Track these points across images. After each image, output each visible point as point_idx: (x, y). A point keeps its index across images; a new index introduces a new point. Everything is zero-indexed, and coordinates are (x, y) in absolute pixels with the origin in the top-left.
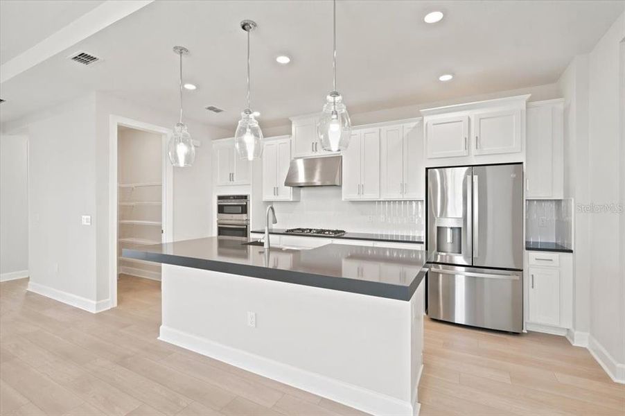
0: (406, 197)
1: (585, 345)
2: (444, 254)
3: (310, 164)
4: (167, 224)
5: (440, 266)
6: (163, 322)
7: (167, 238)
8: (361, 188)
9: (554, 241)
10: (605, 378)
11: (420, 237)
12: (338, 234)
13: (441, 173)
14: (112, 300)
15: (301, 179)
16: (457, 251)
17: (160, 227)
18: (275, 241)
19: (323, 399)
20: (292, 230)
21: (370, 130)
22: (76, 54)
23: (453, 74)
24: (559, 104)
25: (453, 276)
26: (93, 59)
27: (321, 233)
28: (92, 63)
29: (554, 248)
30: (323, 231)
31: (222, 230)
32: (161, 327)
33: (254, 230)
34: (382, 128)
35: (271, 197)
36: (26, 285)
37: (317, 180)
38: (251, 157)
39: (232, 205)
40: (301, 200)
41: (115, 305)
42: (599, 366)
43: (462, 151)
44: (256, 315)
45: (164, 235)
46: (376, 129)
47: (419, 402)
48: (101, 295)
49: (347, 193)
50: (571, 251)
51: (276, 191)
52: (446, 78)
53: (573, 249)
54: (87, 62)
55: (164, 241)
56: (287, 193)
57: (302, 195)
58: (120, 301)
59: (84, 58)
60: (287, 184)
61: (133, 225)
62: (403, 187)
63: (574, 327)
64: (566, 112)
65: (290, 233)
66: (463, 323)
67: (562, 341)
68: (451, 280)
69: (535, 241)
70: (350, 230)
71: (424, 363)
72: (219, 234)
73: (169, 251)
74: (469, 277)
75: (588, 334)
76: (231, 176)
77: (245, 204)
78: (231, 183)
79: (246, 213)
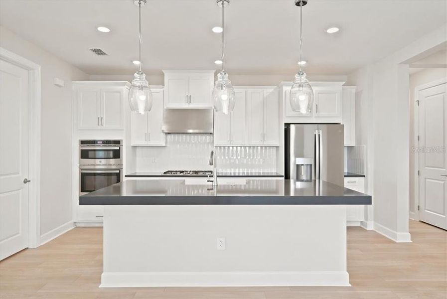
0: (266, 144)
1: (373, 228)
9: (347, 171)
21: (238, 90)
23: (307, 61)
24: (353, 90)
30: (196, 172)
31: (86, 177)
33: (128, 174)
39: (100, 150)
40: (168, 145)
46: (243, 91)
50: (364, 176)
51: (147, 137)
56: (159, 139)
63: (366, 220)
67: (359, 229)
75: (373, 222)
76: (100, 121)
77: (118, 148)
78: (99, 127)
79: (119, 158)
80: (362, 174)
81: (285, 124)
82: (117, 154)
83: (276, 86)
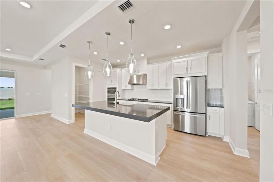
0: (167, 88)
1: (228, 141)
2: (178, 108)
3: (138, 77)
4: (91, 97)
5: (180, 112)
6: (85, 127)
7: (91, 101)
8: (153, 85)
9: (220, 104)
10: (232, 153)
11: (171, 101)
12: (145, 100)
13: (180, 79)
14: (73, 120)
15: (135, 82)
16: (183, 106)
17: (89, 98)
18: (124, 102)
19: (128, 154)
20: (130, 99)
21: (156, 65)
22: (60, 45)
23: (181, 45)
24: (220, 55)
25: (184, 115)
26: (65, 46)
27: (139, 100)
28: (65, 47)
29: (220, 106)
31: (109, 99)
32: (85, 129)
33: (119, 99)
34: (159, 64)
35: (124, 88)
36: (51, 115)
37: (141, 82)
38: (108, 75)
39: (111, 91)
40: (134, 89)
41: (74, 122)
42: (231, 149)
43: (185, 72)
44: (110, 126)
45: (90, 100)
46: (158, 65)
47: (160, 157)
48: (70, 118)
49: (148, 86)
51: (126, 86)
52: (179, 47)
53: (224, 106)
54: (63, 47)
55: (90, 102)
56: (129, 87)
57: (134, 87)
58: (76, 120)
59: (62, 46)
60: (129, 83)
61: (82, 97)
62: (167, 85)
63: (224, 134)
64: (222, 57)
65: (130, 100)
66: (189, 132)
67: (220, 139)
68: (183, 117)
69: (213, 103)
70: (150, 99)
71: (166, 144)
72: (108, 100)
73: (91, 106)
74: (192, 116)
75: (229, 137)
77: (115, 90)
78: (112, 83)
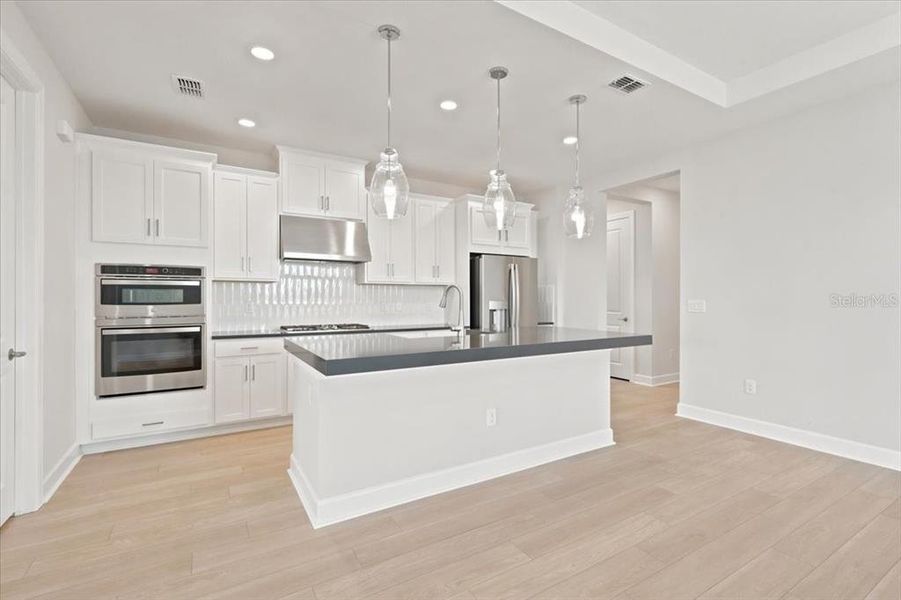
0: (439, 282)
8: (391, 268)
43: (496, 241)
50: (553, 323)
51: (246, 264)
76: (152, 227)
77: (197, 283)
78: (150, 240)
79: (199, 302)
80: (549, 321)
81: (472, 255)
82: (193, 296)
83: (451, 200)
